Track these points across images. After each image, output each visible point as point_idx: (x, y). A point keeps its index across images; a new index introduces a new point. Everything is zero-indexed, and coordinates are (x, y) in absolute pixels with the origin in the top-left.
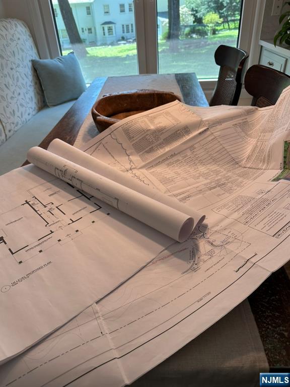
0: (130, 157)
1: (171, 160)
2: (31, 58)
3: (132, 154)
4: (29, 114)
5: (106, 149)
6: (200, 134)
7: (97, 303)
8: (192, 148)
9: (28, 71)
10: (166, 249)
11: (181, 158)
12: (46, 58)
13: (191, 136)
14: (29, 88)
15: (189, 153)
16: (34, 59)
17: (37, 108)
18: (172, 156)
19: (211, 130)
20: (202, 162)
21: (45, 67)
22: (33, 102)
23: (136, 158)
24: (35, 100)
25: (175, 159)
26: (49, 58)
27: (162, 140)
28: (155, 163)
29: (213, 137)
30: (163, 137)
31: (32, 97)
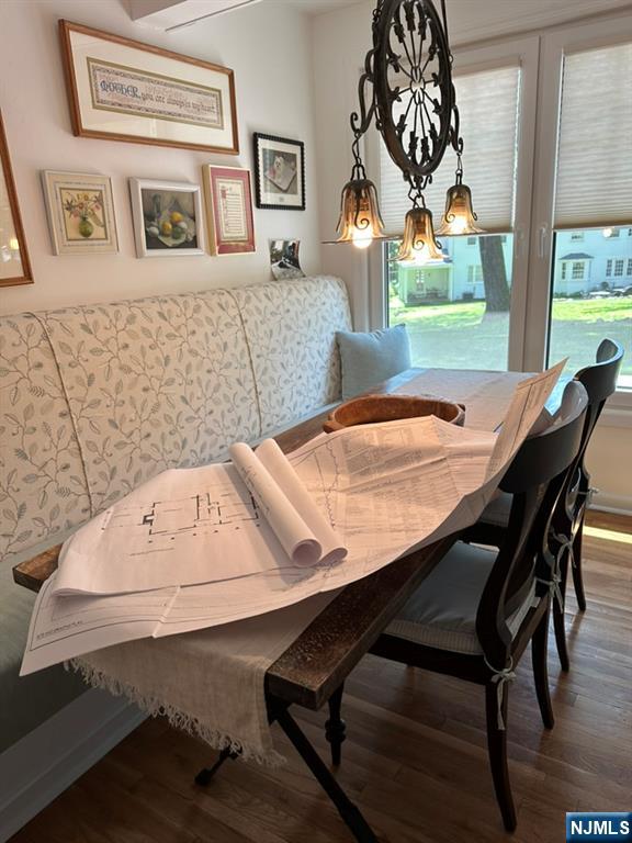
0: (339, 476)
1: (381, 490)
2: (337, 329)
3: (343, 472)
4: (307, 407)
5: (317, 461)
6: (433, 463)
7: (182, 587)
8: (415, 480)
9: (326, 347)
10: (280, 569)
11: (395, 490)
12: (363, 331)
13: (422, 463)
14: (318, 370)
15: (408, 485)
16: (340, 330)
17: (324, 400)
18: (386, 484)
19: (449, 462)
20: (419, 501)
21: (351, 343)
22: (321, 390)
23: (344, 479)
24: (324, 388)
25: (388, 488)
26: (367, 330)
27: (383, 463)
28: (360, 489)
29: (446, 471)
30: (385, 458)
31: (319, 384)
